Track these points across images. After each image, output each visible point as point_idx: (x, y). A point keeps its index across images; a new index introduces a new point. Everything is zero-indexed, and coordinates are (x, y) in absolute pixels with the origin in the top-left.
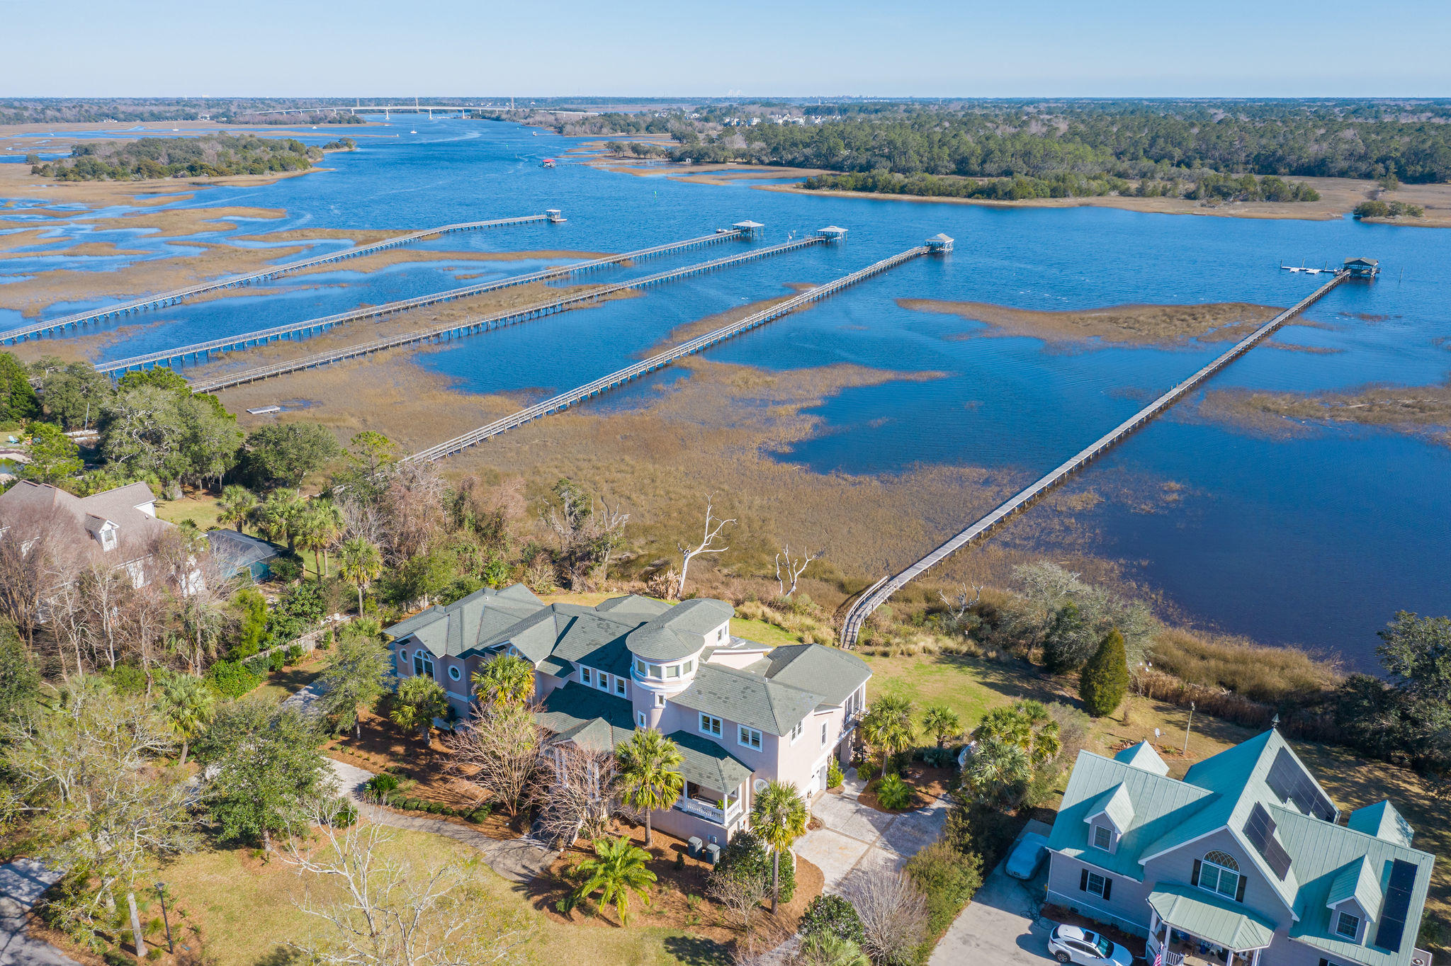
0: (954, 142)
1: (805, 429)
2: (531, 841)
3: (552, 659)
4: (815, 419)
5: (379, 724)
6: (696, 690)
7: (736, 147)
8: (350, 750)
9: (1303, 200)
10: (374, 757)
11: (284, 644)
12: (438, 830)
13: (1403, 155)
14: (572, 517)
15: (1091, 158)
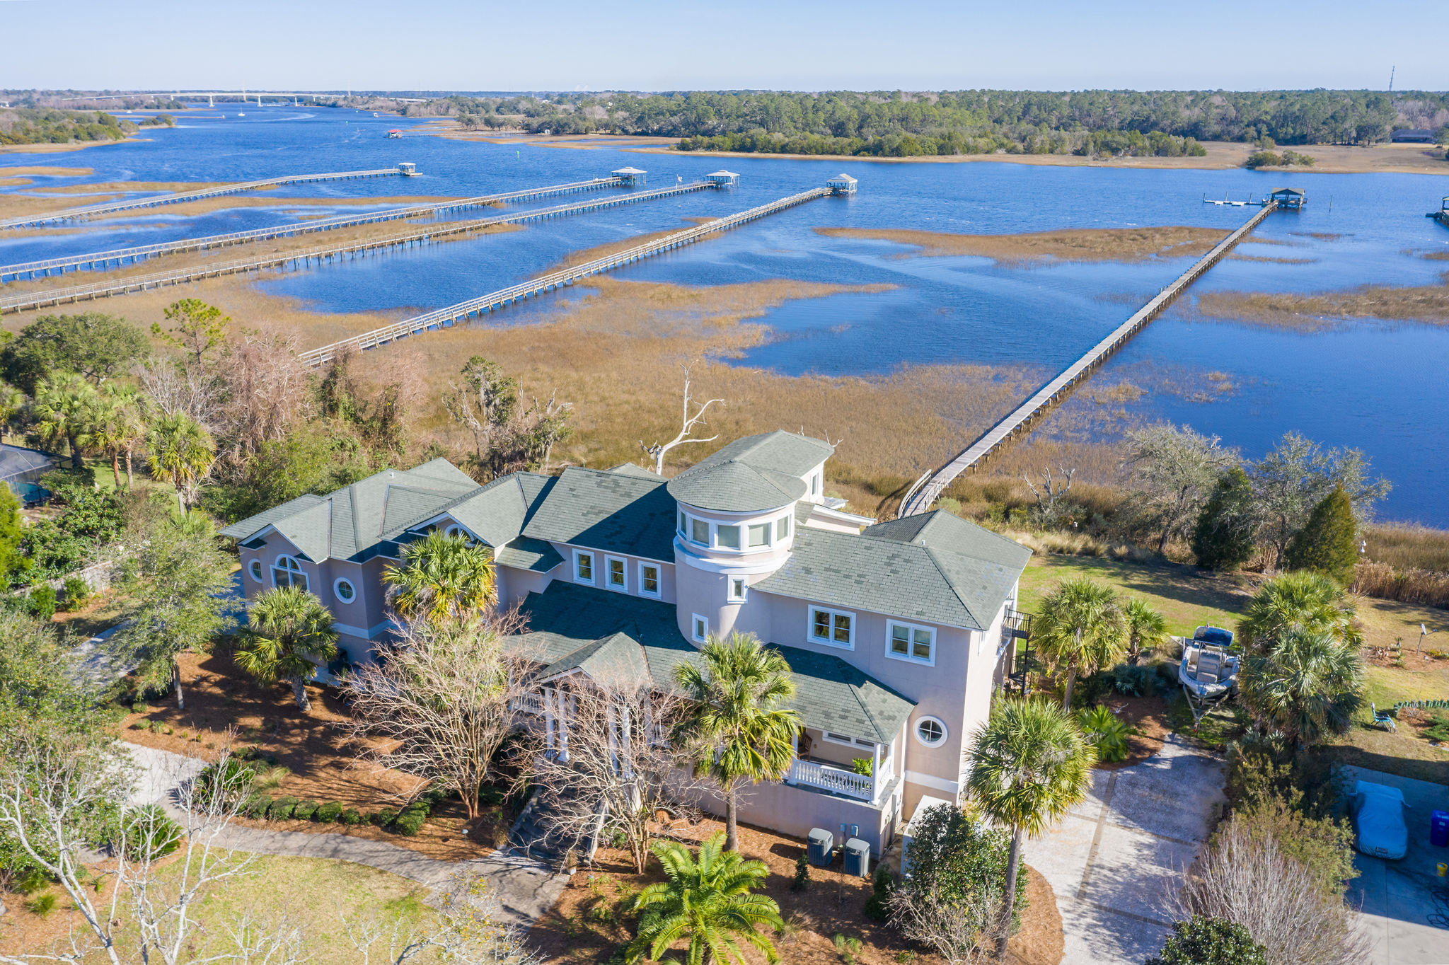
0: (829, 107)
1: (757, 335)
2: (512, 860)
3: (523, 543)
4: (763, 327)
5: (216, 684)
6: (801, 567)
7: (597, 117)
8: (166, 728)
9: (1191, 155)
10: (208, 737)
11: (56, 578)
12: (335, 852)
13: (1273, 118)
14: (491, 408)
15: (969, 122)
